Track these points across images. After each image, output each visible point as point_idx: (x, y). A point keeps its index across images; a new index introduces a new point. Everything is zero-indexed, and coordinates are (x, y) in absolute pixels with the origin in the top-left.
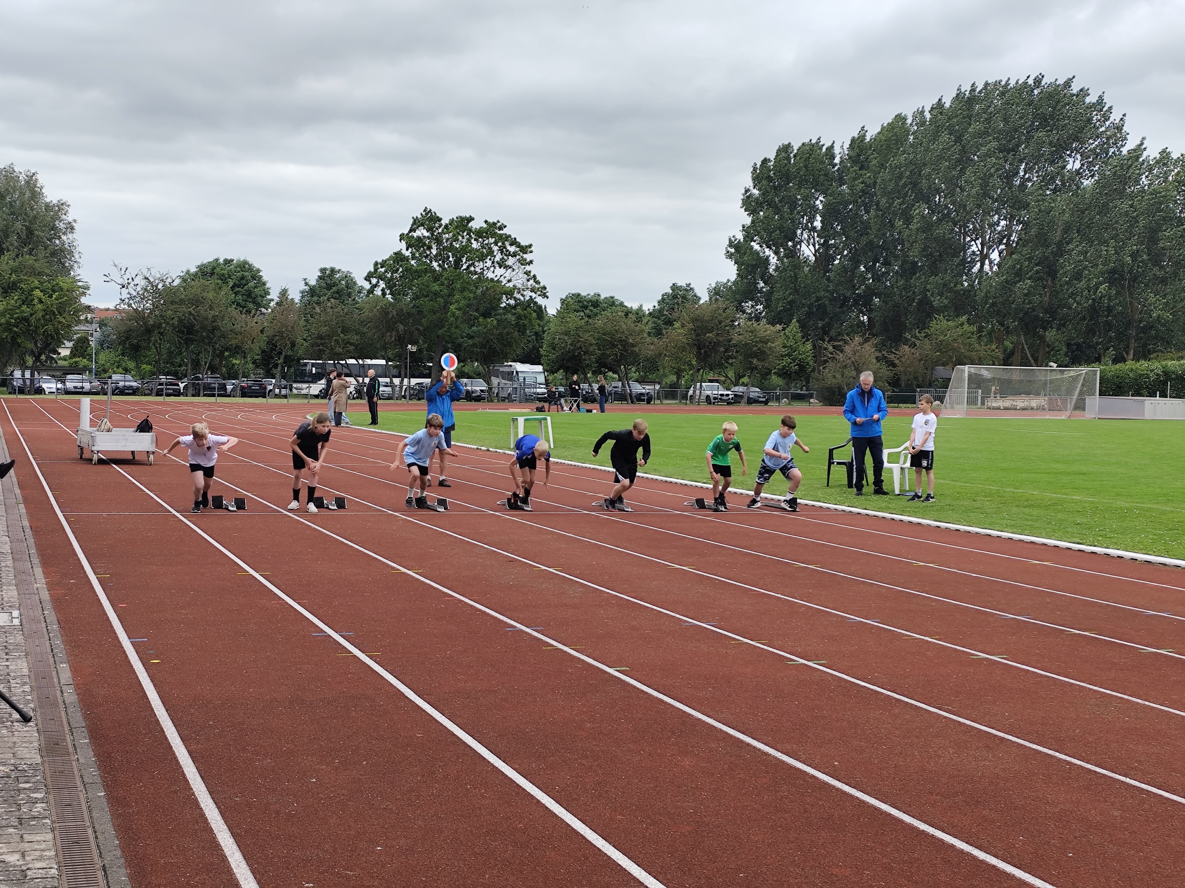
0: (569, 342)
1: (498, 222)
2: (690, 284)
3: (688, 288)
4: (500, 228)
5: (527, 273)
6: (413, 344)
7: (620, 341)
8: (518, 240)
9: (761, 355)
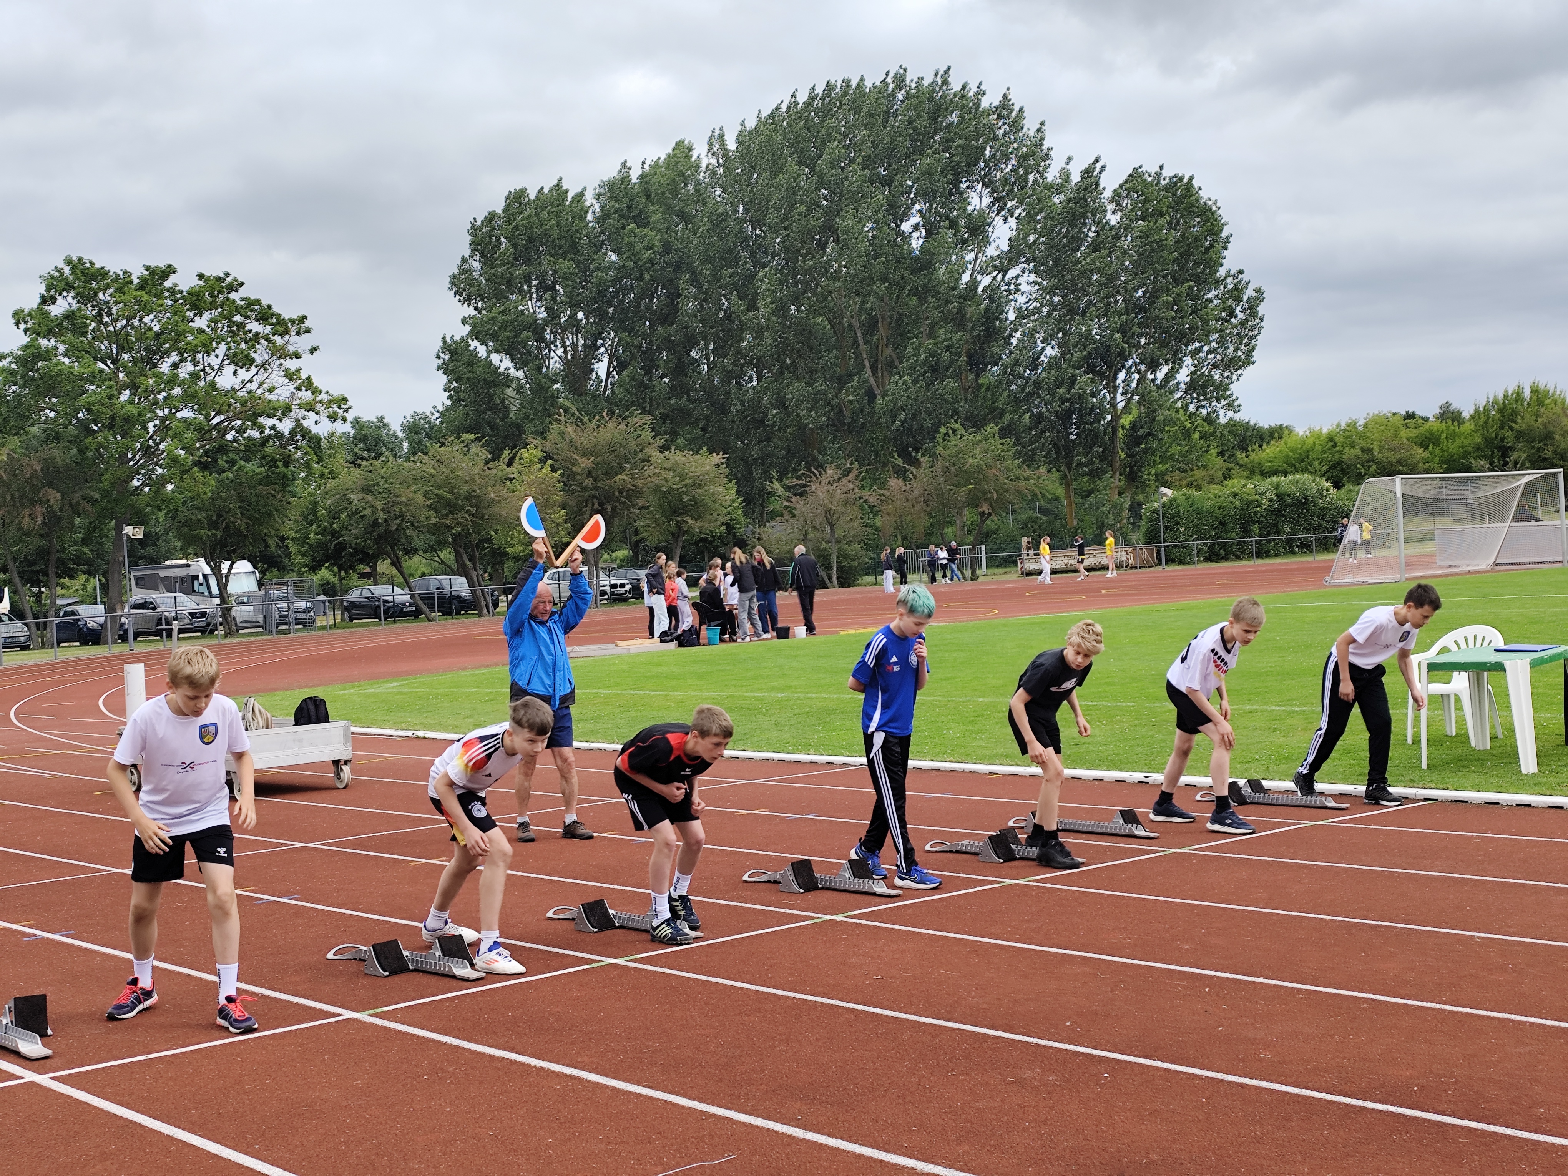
0: (379, 505)
1: (227, 275)
2: (382, 418)
3: (381, 425)
4: (231, 288)
5: (290, 376)
6: (136, 524)
7: (469, 497)
8: (276, 309)
9: (697, 509)
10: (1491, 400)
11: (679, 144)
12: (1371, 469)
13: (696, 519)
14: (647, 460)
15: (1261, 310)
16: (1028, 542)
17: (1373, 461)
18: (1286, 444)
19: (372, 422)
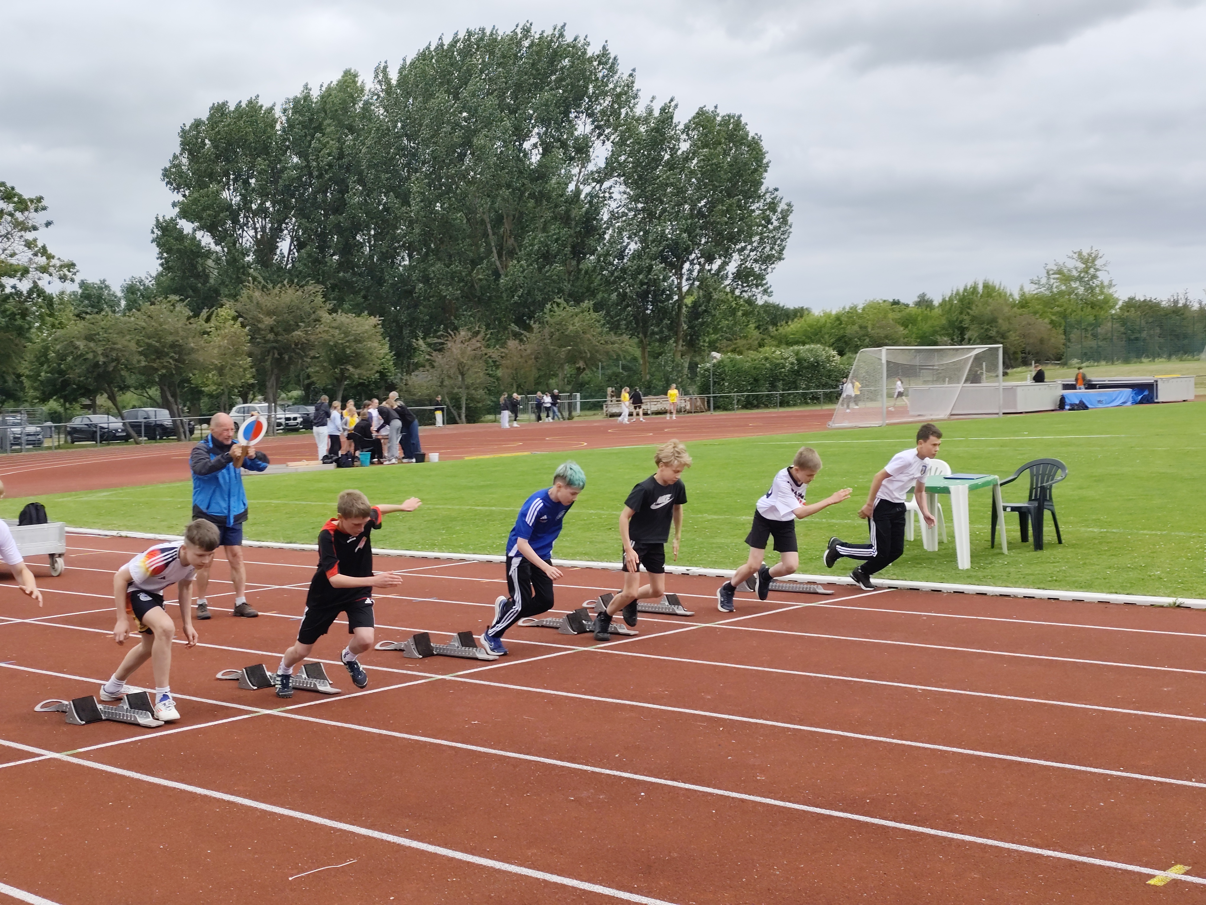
0: (100, 351)
2: (104, 281)
3: (103, 286)
5: (29, 245)
7: (173, 346)
8: (18, 190)
9: (357, 359)
10: (954, 293)
11: (347, 73)
12: (866, 342)
13: (356, 367)
14: (318, 320)
15: (790, 219)
16: (612, 392)
17: (867, 335)
18: (805, 321)
19: (96, 284)
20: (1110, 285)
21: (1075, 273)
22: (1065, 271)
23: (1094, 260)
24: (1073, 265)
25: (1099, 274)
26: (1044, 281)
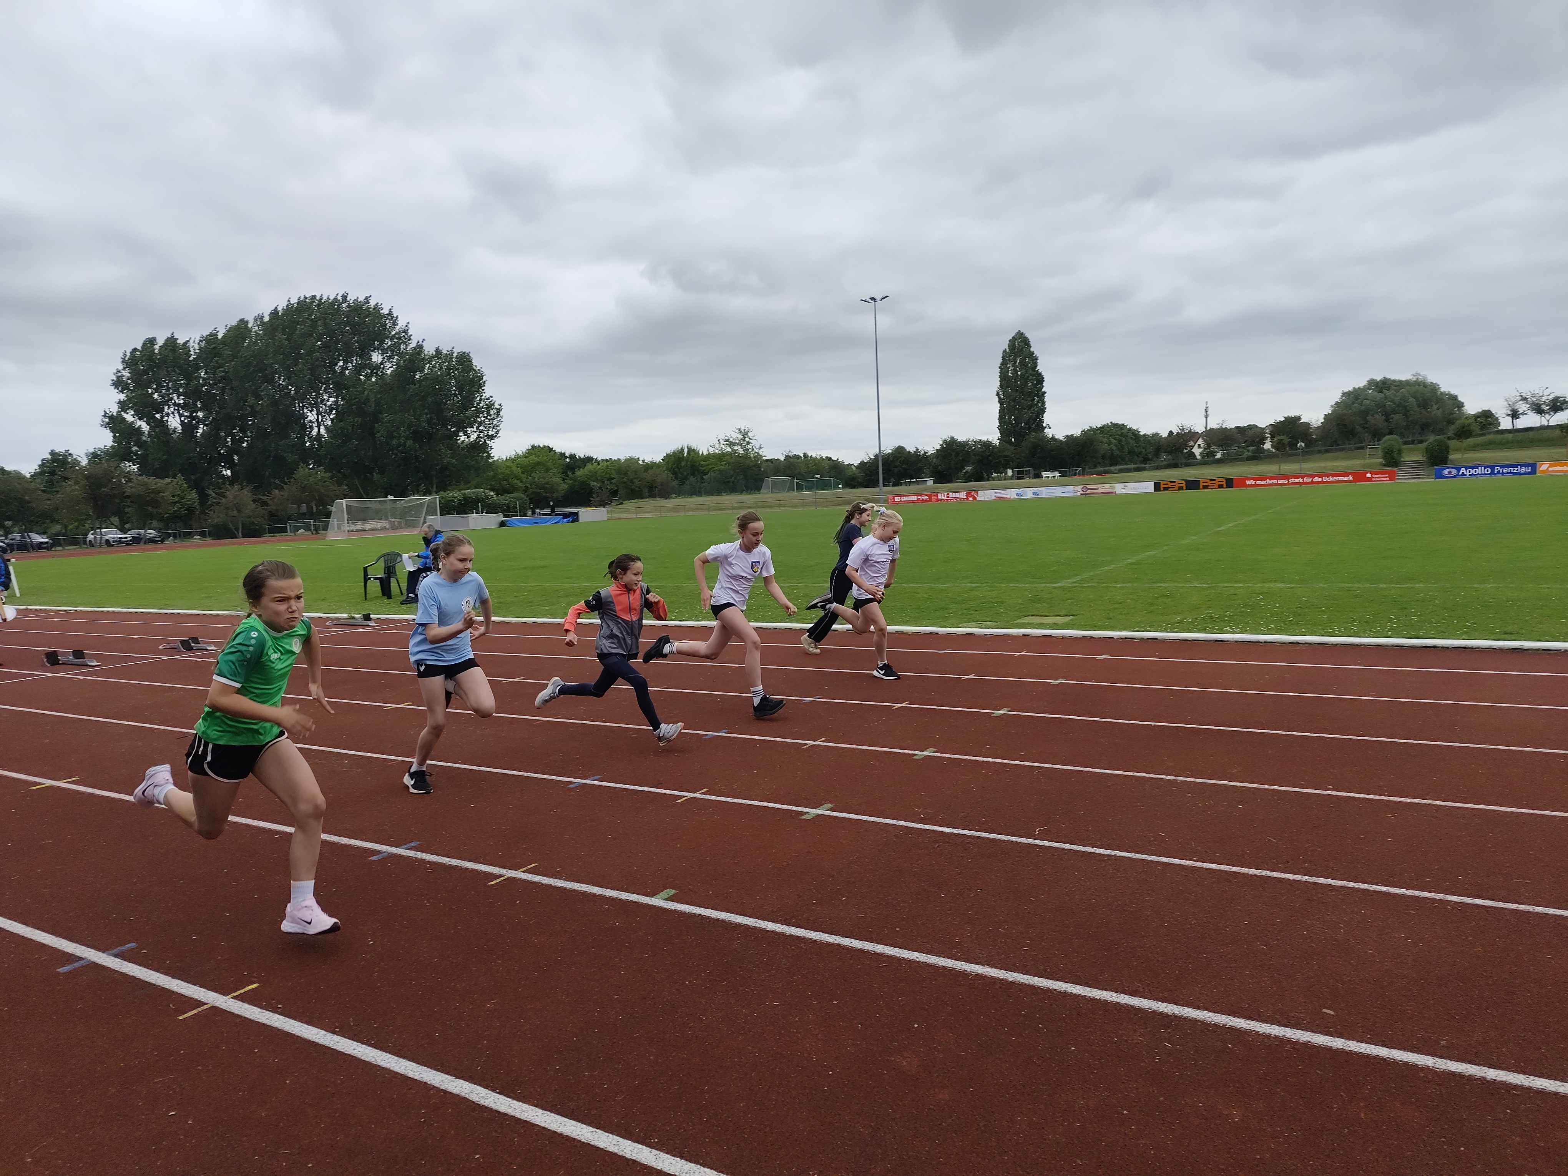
15: (501, 413)
20: (760, 448)
21: (737, 441)
22: (731, 440)
23: (747, 434)
24: (736, 436)
25: (751, 441)
26: (717, 446)
